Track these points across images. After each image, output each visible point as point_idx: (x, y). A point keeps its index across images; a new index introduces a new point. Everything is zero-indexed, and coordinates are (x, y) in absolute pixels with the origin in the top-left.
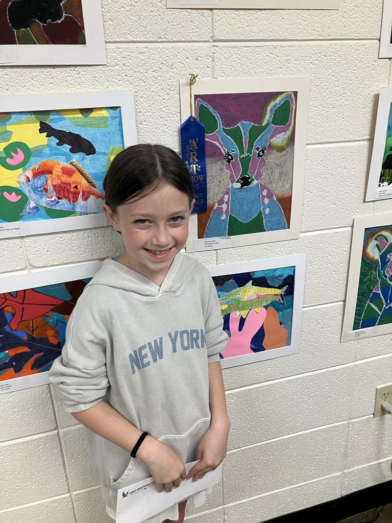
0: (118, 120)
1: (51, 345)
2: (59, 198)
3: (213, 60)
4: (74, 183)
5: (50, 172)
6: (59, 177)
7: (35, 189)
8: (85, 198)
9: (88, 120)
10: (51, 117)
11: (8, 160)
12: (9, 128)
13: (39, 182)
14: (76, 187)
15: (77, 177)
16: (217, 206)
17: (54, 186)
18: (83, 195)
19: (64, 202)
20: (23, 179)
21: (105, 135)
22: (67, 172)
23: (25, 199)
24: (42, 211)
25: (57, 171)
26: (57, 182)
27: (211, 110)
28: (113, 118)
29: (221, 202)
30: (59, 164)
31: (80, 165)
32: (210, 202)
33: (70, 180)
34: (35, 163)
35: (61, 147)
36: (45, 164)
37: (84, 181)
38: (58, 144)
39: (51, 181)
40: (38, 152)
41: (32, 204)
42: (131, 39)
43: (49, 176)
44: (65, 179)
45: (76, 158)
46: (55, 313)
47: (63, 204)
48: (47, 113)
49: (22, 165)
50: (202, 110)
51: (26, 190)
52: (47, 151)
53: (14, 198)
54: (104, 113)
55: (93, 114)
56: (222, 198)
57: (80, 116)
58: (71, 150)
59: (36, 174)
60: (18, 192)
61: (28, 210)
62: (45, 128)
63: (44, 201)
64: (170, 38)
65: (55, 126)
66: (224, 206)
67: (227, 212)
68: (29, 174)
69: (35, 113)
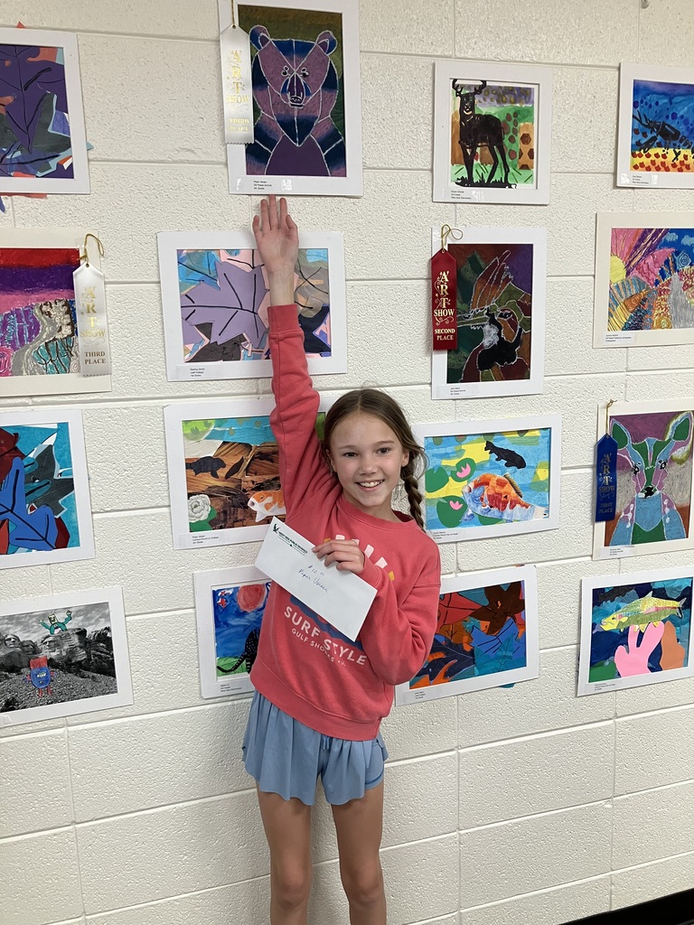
0: (547, 438)
1: (465, 652)
2: (491, 507)
3: (626, 386)
4: (505, 493)
5: (487, 484)
6: (494, 488)
7: (474, 499)
8: (512, 507)
9: (523, 439)
10: (495, 437)
11: (458, 474)
12: (463, 447)
13: (477, 492)
14: (506, 497)
15: (508, 488)
16: (623, 515)
17: (489, 496)
18: (511, 504)
19: (495, 509)
20: (466, 490)
21: (535, 452)
22: (501, 484)
23: (465, 507)
24: (476, 517)
25: (493, 483)
26: (491, 492)
27: (623, 428)
28: (543, 437)
29: (627, 511)
30: (495, 476)
31: (511, 478)
32: (617, 511)
33: (502, 491)
34: (477, 477)
35: (499, 462)
36: (484, 476)
37: (513, 491)
38: (497, 460)
39: (487, 492)
40: (481, 466)
41: (470, 512)
42: (563, 372)
43: (486, 487)
44: (498, 489)
45: (509, 471)
46: (472, 618)
47: (494, 513)
48: (493, 434)
49: (467, 478)
50: (615, 428)
51: (468, 500)
52: (488, 465)
53: (456, 506)
54: (537, 433)
55: (527, 434)
56: (629, 507)
57: (517, 435)
58: (506, 465)
59: (477, 486)
60: (461, 501)
61: (465, 517)
62: (490, 447)
63: (479, 510)
64: (593, 370)
65: (496, 444)
66: (630, 515)
67: (632, 520)
68: (472, 485)
69: (484, 434)
